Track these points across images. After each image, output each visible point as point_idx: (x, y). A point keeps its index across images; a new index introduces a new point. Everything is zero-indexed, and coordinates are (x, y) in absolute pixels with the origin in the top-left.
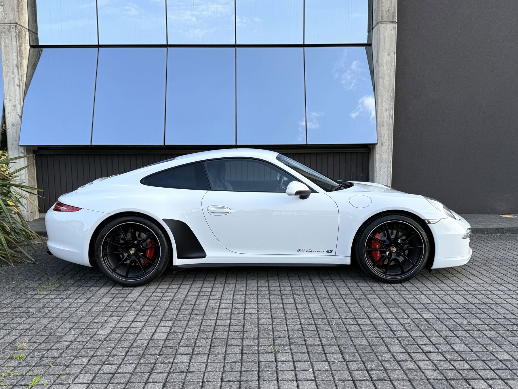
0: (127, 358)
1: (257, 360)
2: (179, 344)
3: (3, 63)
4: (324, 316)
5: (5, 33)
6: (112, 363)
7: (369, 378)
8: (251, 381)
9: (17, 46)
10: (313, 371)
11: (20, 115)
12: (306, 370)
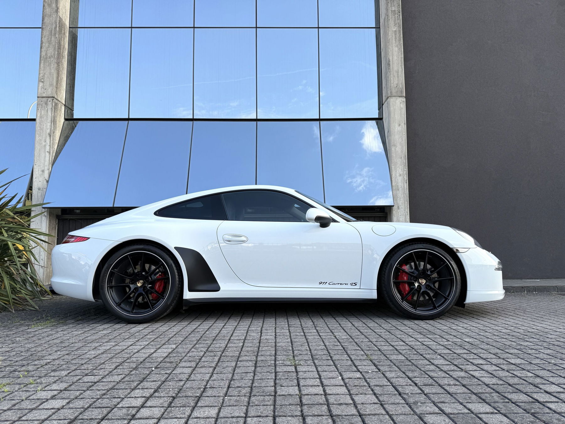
0: (115, 371)
1: (273, 371)
2: (181, 360)
3: (37, 132)
4: (351, 340)
5: (42, 105)
6: (96, 374)
7: (412, 384)
8: (265, 387)
9: (52, 117)
10: (343, 379)
11: (47, 179)
12: (334, 378)
